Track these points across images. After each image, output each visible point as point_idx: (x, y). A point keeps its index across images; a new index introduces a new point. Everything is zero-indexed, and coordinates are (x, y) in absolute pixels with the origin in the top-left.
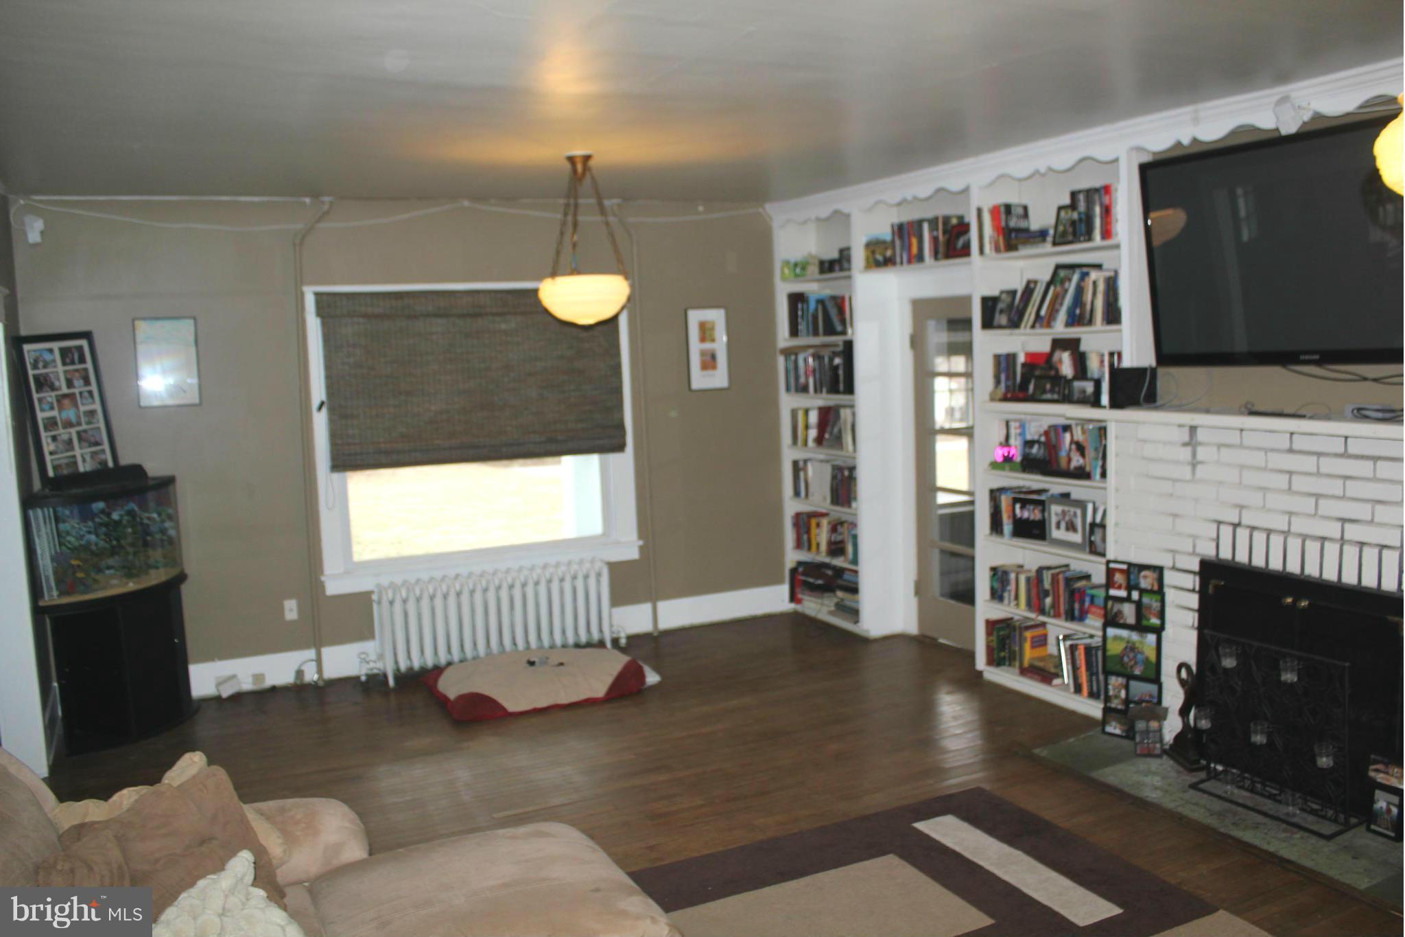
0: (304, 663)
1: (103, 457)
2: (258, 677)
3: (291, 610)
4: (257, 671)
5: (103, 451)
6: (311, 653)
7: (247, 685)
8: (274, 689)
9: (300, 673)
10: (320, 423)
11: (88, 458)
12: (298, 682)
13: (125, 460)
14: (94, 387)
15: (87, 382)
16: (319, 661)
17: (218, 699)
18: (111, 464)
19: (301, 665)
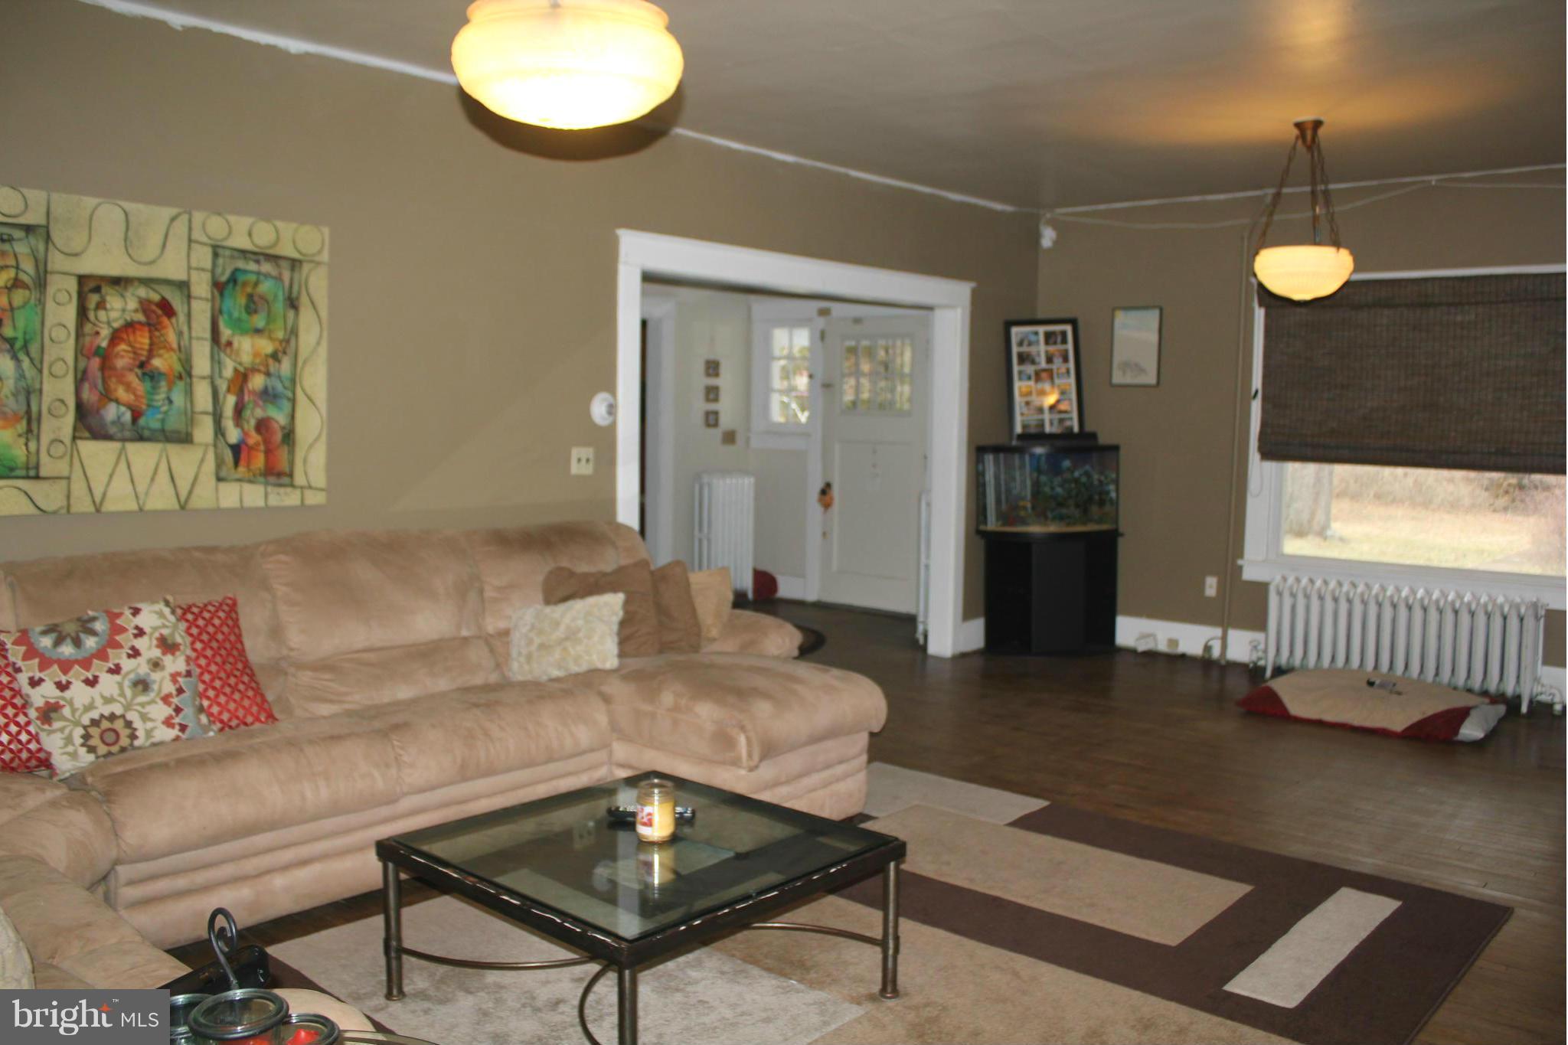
0: (1212, 639)
1: (1068, 423)
2: (1173, 642)
3: (1211, 586)
4: (1174, 635)
5: (1071, 419)
6: (1218, 632)
7: (1162, 647)
8: (1183, 656)
9: (1207, 648)
10: (1256, 407)
11: (1056, 423)
12: (1207, 656)
13: (1089, 427)
14: (1071, 365)
15: (1066, 359)
16: (1224, 639)
17: (1132, 652)
18: (1076, 429)
19: (1209, 641)
